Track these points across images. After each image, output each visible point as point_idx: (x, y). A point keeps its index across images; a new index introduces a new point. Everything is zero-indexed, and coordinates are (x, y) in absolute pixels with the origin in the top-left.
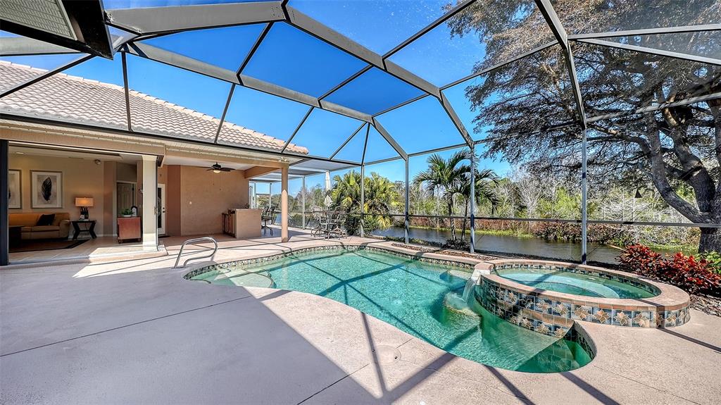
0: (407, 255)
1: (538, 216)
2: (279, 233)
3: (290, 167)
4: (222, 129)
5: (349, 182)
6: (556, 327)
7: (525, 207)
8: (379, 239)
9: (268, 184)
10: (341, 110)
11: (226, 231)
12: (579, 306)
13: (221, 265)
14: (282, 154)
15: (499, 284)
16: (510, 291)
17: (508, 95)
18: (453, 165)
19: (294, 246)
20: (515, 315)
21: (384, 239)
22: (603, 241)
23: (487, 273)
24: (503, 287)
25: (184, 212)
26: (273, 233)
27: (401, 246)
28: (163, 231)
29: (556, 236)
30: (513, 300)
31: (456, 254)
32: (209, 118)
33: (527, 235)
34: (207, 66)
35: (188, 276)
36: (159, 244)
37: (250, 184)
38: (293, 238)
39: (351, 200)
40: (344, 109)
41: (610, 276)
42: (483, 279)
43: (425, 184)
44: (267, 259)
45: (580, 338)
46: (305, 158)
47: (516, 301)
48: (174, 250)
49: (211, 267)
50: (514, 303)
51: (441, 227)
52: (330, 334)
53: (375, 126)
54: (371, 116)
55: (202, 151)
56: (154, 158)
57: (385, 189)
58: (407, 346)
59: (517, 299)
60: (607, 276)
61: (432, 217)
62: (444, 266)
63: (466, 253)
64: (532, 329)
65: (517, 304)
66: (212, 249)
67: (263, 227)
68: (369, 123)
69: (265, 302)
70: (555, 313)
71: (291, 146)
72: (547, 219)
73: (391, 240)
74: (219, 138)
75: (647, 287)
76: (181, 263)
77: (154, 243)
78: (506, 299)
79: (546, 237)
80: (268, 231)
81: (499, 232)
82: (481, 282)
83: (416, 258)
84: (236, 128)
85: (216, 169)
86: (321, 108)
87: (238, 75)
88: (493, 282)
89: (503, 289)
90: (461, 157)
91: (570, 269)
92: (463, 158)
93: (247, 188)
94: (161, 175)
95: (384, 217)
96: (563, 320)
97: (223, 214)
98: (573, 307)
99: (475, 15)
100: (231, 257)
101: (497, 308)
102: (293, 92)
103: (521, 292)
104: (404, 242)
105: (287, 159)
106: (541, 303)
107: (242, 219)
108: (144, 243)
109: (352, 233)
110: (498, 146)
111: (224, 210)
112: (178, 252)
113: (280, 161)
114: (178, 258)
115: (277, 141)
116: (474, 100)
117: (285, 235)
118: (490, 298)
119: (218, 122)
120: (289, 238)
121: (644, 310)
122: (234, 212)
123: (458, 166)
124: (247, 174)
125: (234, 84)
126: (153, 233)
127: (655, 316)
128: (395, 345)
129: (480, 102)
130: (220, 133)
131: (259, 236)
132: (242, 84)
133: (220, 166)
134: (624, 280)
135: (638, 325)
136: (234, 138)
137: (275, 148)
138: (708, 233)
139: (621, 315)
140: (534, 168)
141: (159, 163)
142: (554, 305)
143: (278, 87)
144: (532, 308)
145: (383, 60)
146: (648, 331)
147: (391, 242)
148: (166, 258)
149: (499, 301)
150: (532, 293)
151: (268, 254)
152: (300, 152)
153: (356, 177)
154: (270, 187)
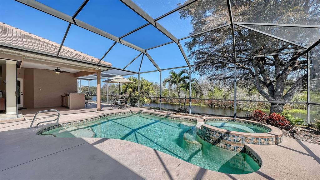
0: (161, 115)
1: (208, 98)
2: (95, 106)
3: (102, 73)
4: (61, 49)
6: (237, 147)
7: (203, 94)
8: (146, 108)
9: (88, 81)
10: (131, 45)
11: (64, 105)
12: (246, 138)
13: (62, 125)
14: (98, 65)
15: (211, 129)
16: (216, 132)
17: (201, 47)
18: (180, 75)
19: (106, 112)
20: (219, 143)
21: (149, 108)
22: (231, 107)
23: (203, 124)
24: (213, 130)
25: (36, 95)
26: (92, 106)
27: (158, 111)
28: (21, 105)
29: (215, 106)
30: (218, 136)
31: (184, 115)
32: (53, 43)
33: (204, 106)
34: (53, 10)
35: (39, 133)
36: (18, 113)
37: (78, 81)
38: (103, 108)
39: (131, 90)
40: (132, 45)
41: (248, 123)
42: (203, 127)
43: (167, 84)
44: (90, 120)
45: (248, 152)
46: (110, 68)
47: (219, 136)
48: (30, 117)
49: (55, 127)
50: (218, 137)
51: (171, 102)
52: (137, 164)
53: (146, 55)
54: (144, 50)
55: (49, 60)
56: (15, 63)
57: (147, 85)
58: (181, 166)
59: (220, 135)
60: (247, 123)
61: (167, 98)
62: (179, 120)
63: (188, 114)
64: (227, 149)
65: (220, 138)
66: (57, 115)
67: (86, 103)
68: (144, 53)
69: (95, 146)
70: (237, 141)
71: (103, 62)
72: (211, 99)
73: (153, 109)
74: (59, 54)
75: (263, 127)
76: (34, 125)
77: (15, 113)
78: (215, 136)
79: (211, 106)
80: (88, 105)
81: (194, 104)
82: (202, 128)
83: (166, 117)
84: (69, 50)
85: (57, 71)
86: (120, 43)
87: (73, 19)
88: (208, 128)
89: (213, 131)
90: (183, 72)
91: (233, 120)
92: (184, 72)
93: (76, 83)
94: (19, 73)
95: (147, 98)
96: (240, 144)
97: (61, 96)
98: (244, 138)
99: (192, 10)
100: (68, 120)
101: (210, 140)
102: (106, 33)
103: (222, 132)
104: (159, 109)
105: (100, 68)
106: (231, 137)
107: (73, 99)
108: (7, 113)
109: (134, 106)
110: (197, 68)
111: (62, 94)
112: (33, 118)
113: (96, 69)
114: (33, 122)
115: (94, 59)
116: (189, 48)
117: (99, 107)
118: (207, 136)
119: (59, 45)
120: (101, 109)
121: (271, 138)
122: (68, 95)
123: (182, 76)
124: (77, 75)
125: (71, 23)
126: (15, 107)
127: (274, 140)
128: (175, 167)
129: (191, 49)
130: (60, 52)
131: (84, 108)
132: (75, 24)
133: (59, 70)
134: (254, 124)
135: (269, 144)
136: (69, 55)
137: (93, 62)
138: (273, 105)
139: (263, 140)
140: (210, 78)
141: (18, 66)
142: (236, 138)
143: (97, 29)
144: (227, 139)
145: (155, 21)
146: (273, 146)
147: (153, 110)
148: (24, 122)
149: (211, 136)
150: (226, 133)
151: (91, 117)
152: (107, 65)
153: (134, 79)
154: (89, 82)
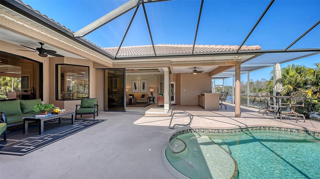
2: (232, 109)
3: (242, 65)
5: (288, 74)
9: (222, 79)
11: (200, 106)
13: (195, 130)
14: (237, 54)
19: (250, 123)
25: (182, 95)
26: (226, 108)
28: (174, 102)
35: (174, 136)
37: (213, 80)
46: (257, 53)
49: (188, 131)
56: (167, 69)
66: (192, 115)
67: (220, 104)
71: (244, 47)
77: (168, 108)
80: (223, 107)
85: (195, 72)
93: (211, 82)
94: (173, 78)
97: (198, 96)
100: (201, 126)
105: (241, 57)
107: (208, 99)
108: (165, 108)
111: (199, 94)
113: (235, 60)
117: (238, 111)
120: (241, 114)
122: (204, 95)
124: (211, 74)
126: (168, 103)
131: (217, 110)
133: (196, 71)
137: (231, 50)
141: (170, 72)
151: (229, 127)
152: (252, 50)
153: (297, 70)
154: (223, 81)
